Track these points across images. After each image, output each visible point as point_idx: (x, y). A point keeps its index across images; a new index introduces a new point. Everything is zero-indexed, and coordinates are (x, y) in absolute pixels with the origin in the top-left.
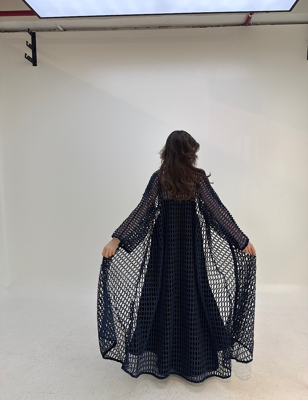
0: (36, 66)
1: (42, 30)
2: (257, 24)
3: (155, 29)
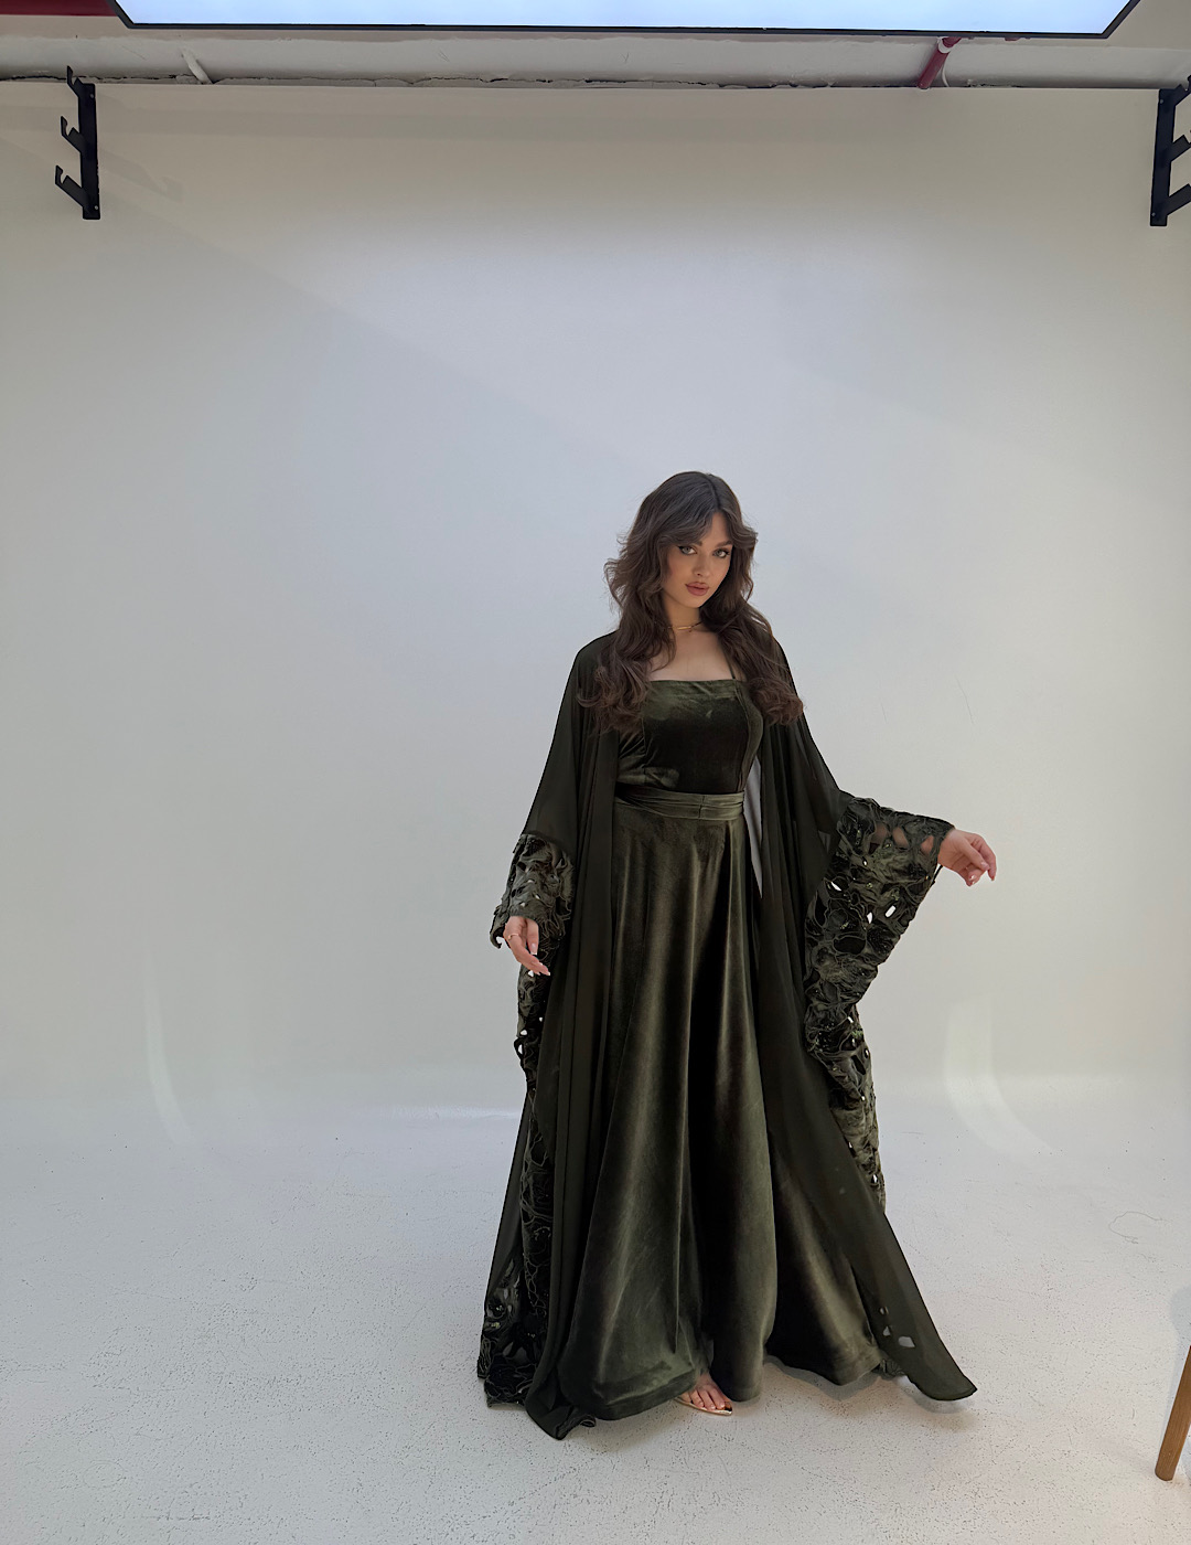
0: (97, 217)
1: (119, 77)
2: (964, 84)
3: (574, 86)
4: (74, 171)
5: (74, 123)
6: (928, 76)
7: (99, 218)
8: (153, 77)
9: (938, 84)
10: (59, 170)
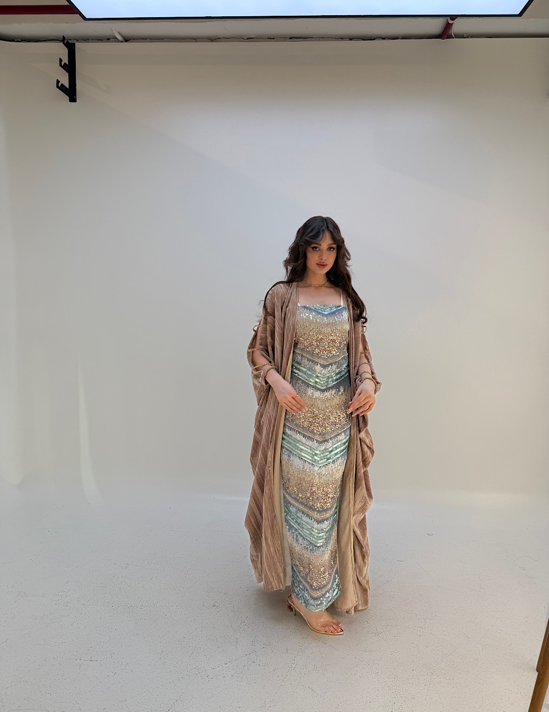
1: (86, 39)
2: (463, 37)
3: (284, 41)
4: (65, 81)
5: (66, 60)
6: (445, 33)
7: (76, 101)
8: (100, 39)
9: (450, 37)
10: (58, 82)
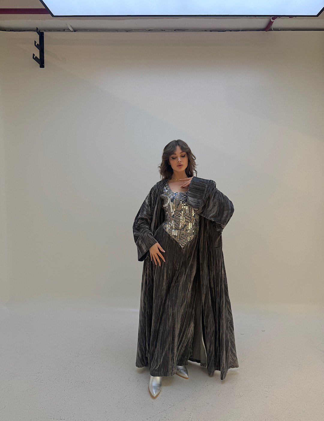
1: (50, 30)
2: (278, 30)
3: (171, 32)
4: (38, 55)
5: (38, 42)
6: (268, 28)
7: (44, 67)
8: (59, 30)
9: (271, 30)
10: (34, 55)
